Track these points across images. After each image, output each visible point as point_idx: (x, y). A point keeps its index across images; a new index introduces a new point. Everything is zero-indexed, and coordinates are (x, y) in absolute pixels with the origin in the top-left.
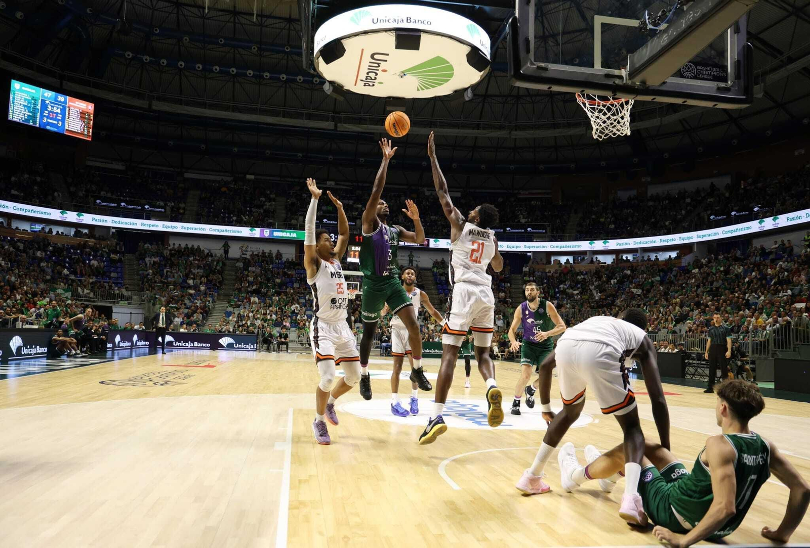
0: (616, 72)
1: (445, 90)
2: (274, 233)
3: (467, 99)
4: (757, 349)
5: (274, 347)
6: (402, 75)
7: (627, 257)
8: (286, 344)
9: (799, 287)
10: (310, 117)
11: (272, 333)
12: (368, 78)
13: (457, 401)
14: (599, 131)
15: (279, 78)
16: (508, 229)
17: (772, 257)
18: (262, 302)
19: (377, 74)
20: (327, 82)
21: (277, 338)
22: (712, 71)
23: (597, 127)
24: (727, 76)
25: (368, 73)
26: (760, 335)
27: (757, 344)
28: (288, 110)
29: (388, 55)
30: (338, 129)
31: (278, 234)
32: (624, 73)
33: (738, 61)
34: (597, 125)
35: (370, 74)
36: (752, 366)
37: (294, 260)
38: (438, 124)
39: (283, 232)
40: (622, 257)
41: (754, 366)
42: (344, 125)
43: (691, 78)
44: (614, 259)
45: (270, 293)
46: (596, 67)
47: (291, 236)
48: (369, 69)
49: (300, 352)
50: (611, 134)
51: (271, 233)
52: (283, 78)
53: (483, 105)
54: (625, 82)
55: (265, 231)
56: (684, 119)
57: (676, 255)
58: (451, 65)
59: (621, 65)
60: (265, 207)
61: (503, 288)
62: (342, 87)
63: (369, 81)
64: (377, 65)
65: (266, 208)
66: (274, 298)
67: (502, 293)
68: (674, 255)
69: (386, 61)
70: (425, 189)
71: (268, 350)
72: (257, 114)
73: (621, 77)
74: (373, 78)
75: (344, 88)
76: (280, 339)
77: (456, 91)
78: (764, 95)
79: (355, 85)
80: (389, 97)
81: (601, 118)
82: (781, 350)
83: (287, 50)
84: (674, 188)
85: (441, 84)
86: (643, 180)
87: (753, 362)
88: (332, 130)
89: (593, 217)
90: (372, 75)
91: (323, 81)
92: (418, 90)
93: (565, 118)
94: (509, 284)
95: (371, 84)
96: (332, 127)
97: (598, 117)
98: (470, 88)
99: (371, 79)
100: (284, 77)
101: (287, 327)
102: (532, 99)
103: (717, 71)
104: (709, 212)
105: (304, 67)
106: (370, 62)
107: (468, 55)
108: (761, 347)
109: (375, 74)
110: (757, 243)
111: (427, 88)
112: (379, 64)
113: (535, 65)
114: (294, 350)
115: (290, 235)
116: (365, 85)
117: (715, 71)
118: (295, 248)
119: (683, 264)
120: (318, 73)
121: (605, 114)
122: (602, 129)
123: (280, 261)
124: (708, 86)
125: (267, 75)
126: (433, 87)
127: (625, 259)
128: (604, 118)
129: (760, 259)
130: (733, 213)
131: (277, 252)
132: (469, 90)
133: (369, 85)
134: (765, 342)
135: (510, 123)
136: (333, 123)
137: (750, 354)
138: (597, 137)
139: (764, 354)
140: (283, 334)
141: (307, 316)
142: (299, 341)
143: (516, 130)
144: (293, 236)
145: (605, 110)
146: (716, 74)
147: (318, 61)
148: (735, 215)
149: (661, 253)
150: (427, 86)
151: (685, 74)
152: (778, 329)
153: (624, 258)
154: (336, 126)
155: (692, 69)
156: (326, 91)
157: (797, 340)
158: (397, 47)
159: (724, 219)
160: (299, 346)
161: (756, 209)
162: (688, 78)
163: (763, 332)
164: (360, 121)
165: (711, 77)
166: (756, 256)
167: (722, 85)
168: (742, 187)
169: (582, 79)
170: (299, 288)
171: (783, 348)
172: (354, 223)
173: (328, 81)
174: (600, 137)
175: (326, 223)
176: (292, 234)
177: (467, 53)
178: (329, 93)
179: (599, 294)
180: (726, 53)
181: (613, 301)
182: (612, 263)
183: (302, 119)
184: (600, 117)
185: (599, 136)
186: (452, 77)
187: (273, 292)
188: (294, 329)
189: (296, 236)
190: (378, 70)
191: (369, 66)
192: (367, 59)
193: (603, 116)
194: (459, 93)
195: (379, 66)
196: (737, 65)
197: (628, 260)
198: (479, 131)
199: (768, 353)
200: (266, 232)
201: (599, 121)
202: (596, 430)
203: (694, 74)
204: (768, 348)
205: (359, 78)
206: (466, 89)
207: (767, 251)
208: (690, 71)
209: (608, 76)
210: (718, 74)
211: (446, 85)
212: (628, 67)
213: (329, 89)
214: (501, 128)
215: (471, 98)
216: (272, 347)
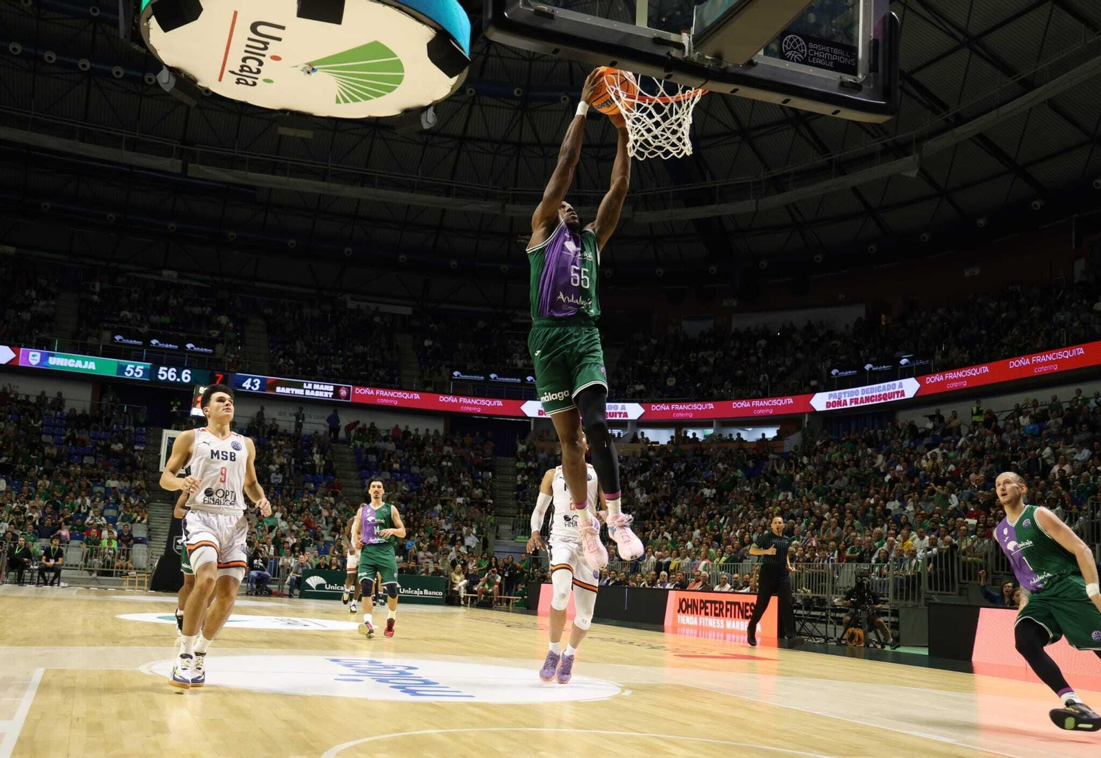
0: (673, 37)
1: (386, 106)
2: (50, 358)
3: (426, 126)
4: (902, 590)
5: (32, 576)
6: (310, 69)
7: (694, 434)
8: (56, 570)
9: (969, 491)
10: (134, 145)
11: (31, 550)
12: (245, 68)
13: (377, 660)
14: (638, 144)
15: (77, 66)
16: (493, 376)
17: (927, 440)
18: (14, 490)
19: (261, 63)
20: (164, 67)
21: (40, 558)
22: (833, 54)
23: (636, 137)
24: (856, 64)
25: (244, 60)
26: (907, 566)
27: (902, 581)
28: (90, 128)
29: (283, 28)
30: (189, 174)
31: (59, 361)
32: (685, 39)
33: (876, 42)
34: (637, 133)
35: (249, 62)
36: (893, 619)
37: (88, 413)
38: (377, 180)
39: (69, 358)
40: (686, 433)
41: (897, 620)
42: (201, 167)
43: (798, 62)
44: (672, 437)
45: (33, 473)
46: (638, 24)
47: (85, 367)
48: (246, 51)
49: (87, 586)
50: (660, 153)
51: (44, 358)
52: (84, 66)
53: (458, 154)
54: (687, 54)
55: (31, 353)
56: (793, 204)
57: (776, 434)
58: (399, 61)
59: (682, 25)
60: (33, 308)
61: (480, 481)
62: (195, 81)
63: (245, 75)
64: (262, 46)
65: (36, 311)
66: (40, 482)
67: (478, 489)
68: (771, 433)
69: (280, 39)
70: (348, 297)
71: (20, 581)
72: (26, 130)
73: (680, 46)
74: (255, 70)
75: (199, 84)
76: (48, 560)
77: (407, 112)
78: (918, 174)
79: (220, 80)
80: (284, 111)
81: (643, 123)
82: (939, 591)
83: (93, 14)
84: (775, 320)
85: (378, 95)
86: (725, 304)
87: (895, 613)
88: (177, 175)
89: (640, 363)
90: (253, 64)
91: (157, 64)
92: (338, 101)
93: (597, 189)
94: (490, 474)
95: (250, 81)
96: (178, 169)
97: (638, 120)
98: (432, 108)
99: (251, 71)
100: (85, 64)
101: (63, 539)
102: (543, 151)
103: (840, 55)
104: (829, 363)
105: (122, 37)
106: (249, 39)
107: (429, 45)
108: (908, 587)
109: (257, 63)
110: (903, 418)
111: (355, 100)
112: (266, 44)
113: (530, 6)
114: (73, 582)
115: (83, 364)
116: (238, 82)
117: (838, 55)
118: (91, 390)
119: (787, 449)
120: (148, 51)
121: (650, 116)
122: (644, 141)
123: (58, 413)
124: (826, 79)
125: (50, 56)
126: (366, 98)
127: (691, 437)
128: (649, 122)
129: (910, 444)
130: (868, 367)
131: (55, 395)
132: (431, 111)
133: (247, 83)
134: (913, 577)
135: (504, 189)
136: (180, 161)
137: (891, 598)
138: (634, 154)
139: (913, 599)
140: (54, 549)
141: (107, 518)
142: (85, 566)
143: (513, 203)
144: (89, 368)
145: (651, 108)
146: (839, 59)
147: (148, 25)
148: (871, 369)
149: (750, 429)
150: (356, 96)
151: (789, 53)
152: (935, 557)
153: (690, 434)
154: (185, 168)
155: (800, 47)
156: (162, 86)
157: (964, 579)
158: (301, 14)
159: (853, 376)
160: (85, 575)
161: (904, 361)
162: (793, 61)
163: (911, 560)
164: (231, 163)
165: (831, 64)
166: (903, 438)
167: (849, 78)
168: (883, 323)
169: (613, 40)
170: (95, 466)
171: (941, 590)
172: (210, 351)
173: (167, 66)
174: (642, 154)
175: (156, 347)
176: (86, 363)
177: (429, 40)
178: (168, 90)
179: (645, 495)
180: (856, 27)
181: (669, 509)
182: (669, 442)
183: (119, 147)
184: (643, 120)
185: (638, 152)
186: (399, 83)
187: (39, 470)
188: (77, 542)
189: (94, 368)
190: (264, 56)
191: (247, 46)
192: (243, 34)
193: (647, 119)
194: (412, 115)
195: (266, 48)
196: (874, 46)
197: (695, 439)
198: (450, 199)
199: (920, 596)
200: (33, 356)
201: (640, 128)
202: (626, 705)
203: (803, 55)
204: (919, 587)
205: (227, 68)
206: (424, 109)
207: (920, 431)
208: (797, 50)
209: (658, 41)
210: (842, 60)
211: (389, 97)
212: (693, 29)
213: (168, 83)
214: (487, 196)
215: (433, 125)
216: (27, 574)
